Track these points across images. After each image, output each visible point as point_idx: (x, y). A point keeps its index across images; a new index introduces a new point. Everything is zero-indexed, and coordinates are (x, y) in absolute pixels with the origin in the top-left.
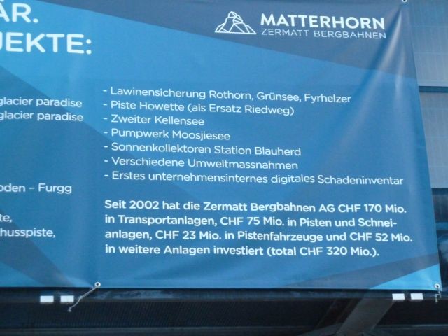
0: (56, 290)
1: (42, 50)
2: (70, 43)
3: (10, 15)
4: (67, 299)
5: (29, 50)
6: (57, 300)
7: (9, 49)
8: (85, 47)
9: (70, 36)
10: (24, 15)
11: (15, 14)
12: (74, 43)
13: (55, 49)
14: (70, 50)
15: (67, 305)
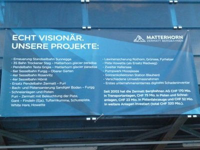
0: (91, 116)
1: (85, 48)
2: (93, 46)
3: (76, 39)
4: (94, 119)
5: (81, 48)
6: (91, 119)
7: (76, 48)
8: (97, 47)
9: (93, 44)
10: (80, 39)
11: (77, 38)
12: (94, 46)
13: (89, 48)
14: (93, 48)
15: (94, 120)
